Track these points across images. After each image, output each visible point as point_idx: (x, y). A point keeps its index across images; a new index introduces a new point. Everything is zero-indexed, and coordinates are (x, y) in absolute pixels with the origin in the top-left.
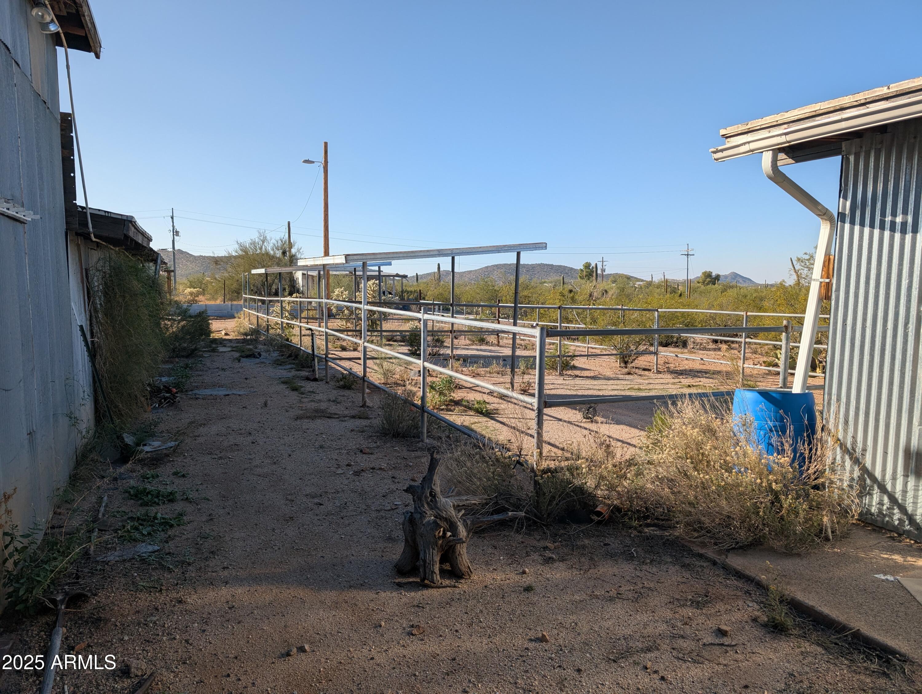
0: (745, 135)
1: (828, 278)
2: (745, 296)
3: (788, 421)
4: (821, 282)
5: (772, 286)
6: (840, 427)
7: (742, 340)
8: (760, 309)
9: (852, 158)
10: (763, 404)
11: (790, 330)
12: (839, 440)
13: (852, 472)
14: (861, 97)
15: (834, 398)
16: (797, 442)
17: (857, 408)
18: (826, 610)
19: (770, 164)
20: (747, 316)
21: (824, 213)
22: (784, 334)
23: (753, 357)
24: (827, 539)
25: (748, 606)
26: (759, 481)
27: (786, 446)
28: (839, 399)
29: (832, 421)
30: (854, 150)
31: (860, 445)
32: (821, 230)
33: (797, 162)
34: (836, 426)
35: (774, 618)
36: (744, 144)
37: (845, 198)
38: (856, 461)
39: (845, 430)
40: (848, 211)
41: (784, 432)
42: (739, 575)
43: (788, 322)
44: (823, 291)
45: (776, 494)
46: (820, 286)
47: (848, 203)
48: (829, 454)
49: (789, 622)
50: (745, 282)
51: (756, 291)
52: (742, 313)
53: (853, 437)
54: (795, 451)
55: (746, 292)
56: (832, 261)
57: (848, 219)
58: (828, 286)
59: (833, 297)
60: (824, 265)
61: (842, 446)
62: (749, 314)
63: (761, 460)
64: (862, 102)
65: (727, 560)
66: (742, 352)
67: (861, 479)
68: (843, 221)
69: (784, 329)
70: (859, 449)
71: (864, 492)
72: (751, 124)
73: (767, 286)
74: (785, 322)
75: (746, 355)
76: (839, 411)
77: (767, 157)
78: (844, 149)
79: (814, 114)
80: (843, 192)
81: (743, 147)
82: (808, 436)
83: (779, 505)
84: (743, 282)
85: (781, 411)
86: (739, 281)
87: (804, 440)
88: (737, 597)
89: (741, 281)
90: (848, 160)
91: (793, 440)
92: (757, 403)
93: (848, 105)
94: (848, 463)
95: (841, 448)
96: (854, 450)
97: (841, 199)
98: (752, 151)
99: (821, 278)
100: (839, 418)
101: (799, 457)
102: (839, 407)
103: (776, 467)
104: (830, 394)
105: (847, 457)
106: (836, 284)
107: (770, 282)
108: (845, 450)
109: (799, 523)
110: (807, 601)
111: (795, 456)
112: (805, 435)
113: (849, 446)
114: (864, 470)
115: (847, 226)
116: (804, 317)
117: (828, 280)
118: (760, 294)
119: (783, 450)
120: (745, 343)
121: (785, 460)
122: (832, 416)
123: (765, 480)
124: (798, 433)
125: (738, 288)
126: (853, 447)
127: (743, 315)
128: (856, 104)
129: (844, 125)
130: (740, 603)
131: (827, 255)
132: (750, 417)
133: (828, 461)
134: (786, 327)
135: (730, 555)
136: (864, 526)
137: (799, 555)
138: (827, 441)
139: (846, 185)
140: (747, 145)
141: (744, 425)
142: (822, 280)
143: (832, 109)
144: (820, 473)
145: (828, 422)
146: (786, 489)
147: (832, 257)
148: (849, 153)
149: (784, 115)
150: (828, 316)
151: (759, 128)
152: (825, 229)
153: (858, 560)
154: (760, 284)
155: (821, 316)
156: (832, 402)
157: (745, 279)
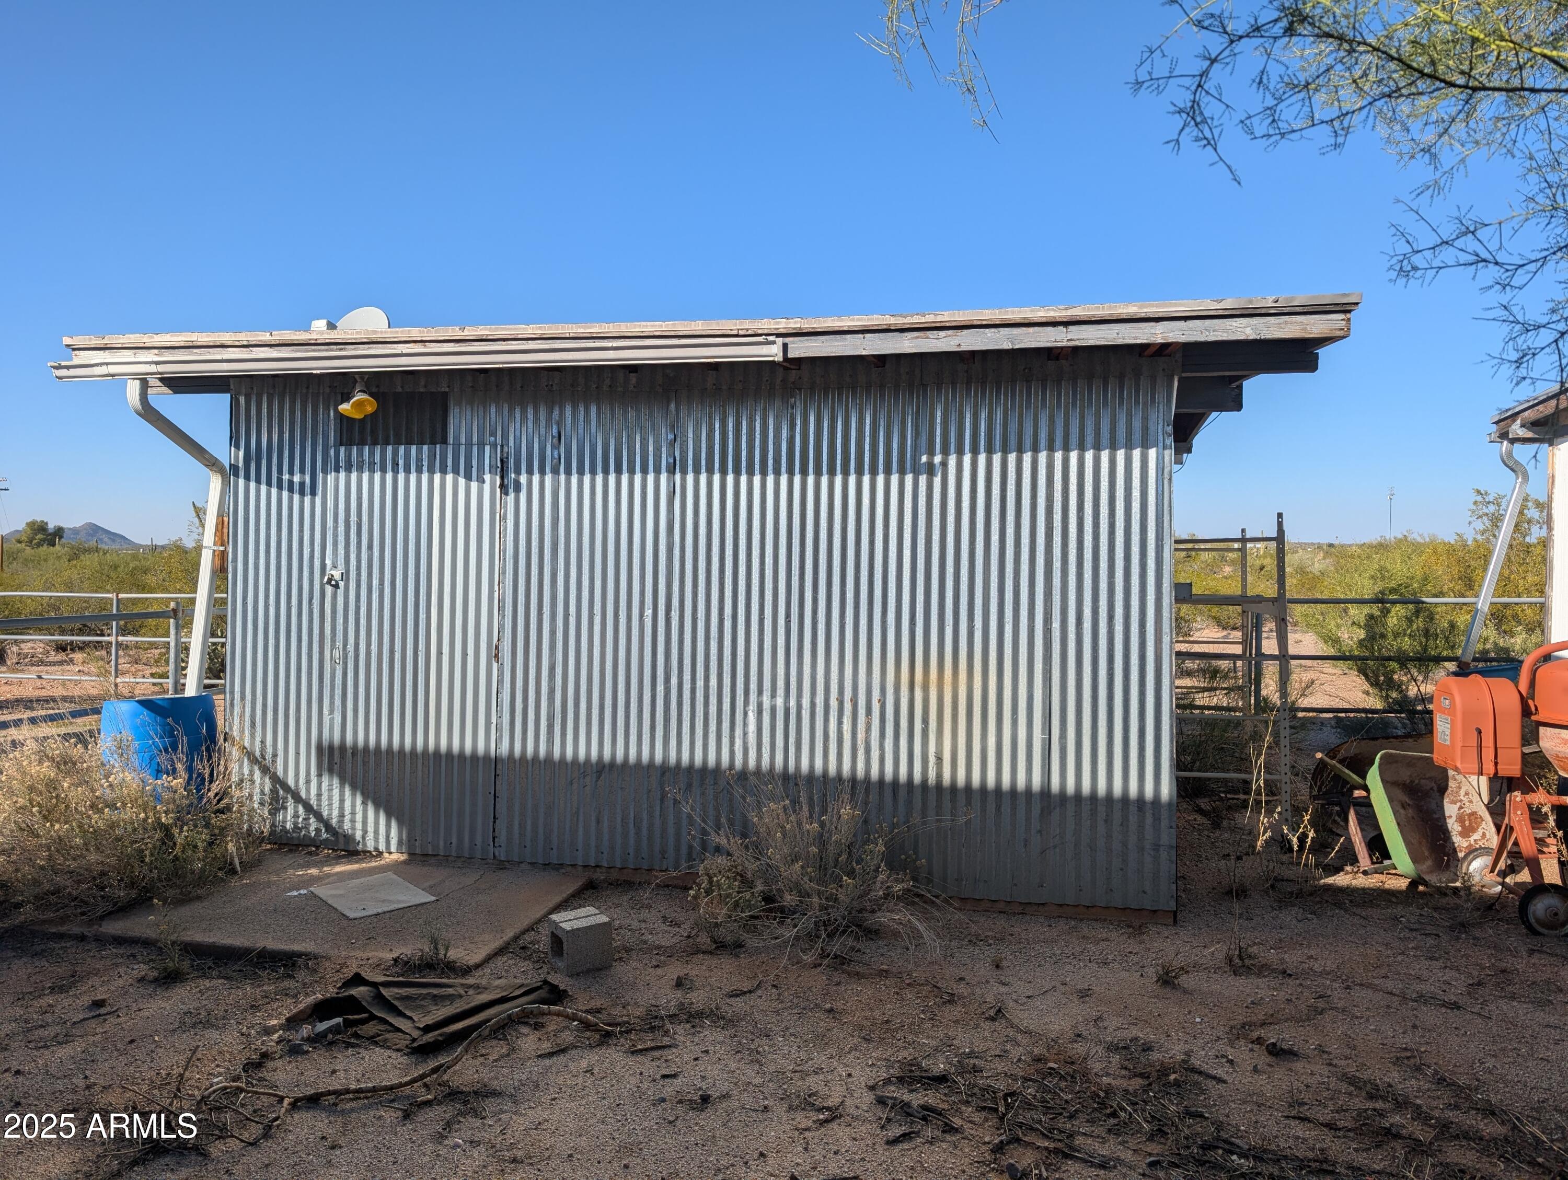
0: (102, 352)
1: (222, 545)
2: (115, 567)
3: (179, 732)
4: (214, 551)
5: (163, 547)
6: (247, 732)
7: (112, 639)
8: (143, 588)
9: (242, 400)
10: (146, 715)
11: (180, 614)
12: (245, 748)
13: (262, 785)
14: (244, 337)
15: (237, 696)
16: (192, 760)
17: (265, 705)
18: (229, 942)
19: (138, 397)
20: (118, 600)
21: (212, 463)
22: (172, 620)
23: (133, 669)
24: (233, 872)
25: (133, 969)
26: (142, 815)
27: (179, 766)
28: (243, 698)
29: (236, 728)
30: (244, 391)
31: (269, 750)
32: (211, 484)
33: (175, 393)
34: (242, 731)
35: (165, 969)
36: (101, 364)
37: (237, 447)
38: (265, 770)
39: (253, 735)
40: (241, 464)
41: (175, 749)
42: (119, 941)
43: (178, 603)
44: (218, 562)
45: (166, 829)
46: (214, 556)
47: (241, 454)
48: (234, 768)
49: (186, 965)
50: (113, 541)
51: (135, 557)
52: (110, 595)
53: (262, 742)
54: (190, 769)
55: (116, 559)
56: (226, 524)
57: (242, 473)
58: (223, 555)
59: (230, 569)
60: (217, 530)
61: (250, 755)
62: (121, 596)
63: (144, 786)
64: (245, 343)
65: (101, 929)
66: (113, 663)
67: (274, 791)
68: (237, 475)
69: (172, 614)
70: (268, 756)
71: (276, 805)
72: (109, 339)
73: (154, 548)
74: (172, 605)
75: (120, 667)
76: (244, 711)
77: (133, 388)
78: (232, 387)
79: (191, 344)
80: (234, 439)
81: (99, 368)
82: (208, 749)
83: (171, 844)
84: (109, 542)
85: (170, 720)
86: (101, 540)
87: (202, 756)
88: (117, 965)
89: (106, 539)
90: (238, 401)
91: (187, 757)
92: (136, 715)
93: (229, 343)
94: (257, 775)
95: (249, 759)
96: (264, 758)
97: (233, 449)
98: (113, 375)
99: (215, 545)
100: (244, 721)
101: (196, 778)
102: (244, 707)
103: (166, 796)
104: (232, 692)
105: (256, 768)
106: (233, 552)
107: (160, 543)
108: (253, 760)
109: (199, 859)
110: (207, 940)
111: (190, 778)
112: (204, 748)
113: (258, 754)
114: (275, 779)
115: (241, 481)
116: (195, 598)
117: (222, 548)
118: (143, 563)
119: (174, 770)
120: (119, 645)
121: (178, 782)
122: (237, 720)
123: (151, 814)
124: (193, 749)
125: (101, 553)
126: (262, 755)
127: (112, 599)
128: (237, 343)
129: (225, 366)
130: (121, 970)
131: (220, 515)
132: (128, 735)
133: (235, 778)
134: (175, 611)
135: (104, 923)
136: (280, 849)
137: (199, 898)
138: (230, 753)
139: (238, 431)
140: (104, 367)
141: (119, 748)
142: (216, 548)
143: (211, 344)
144: (222, 795)
145: (231, 729)
146: (180, 821)
147: (226, 519)
148: (239, 393)
149: (153, 338)
150: (225, 595)
151: (120, 346)
152: (215, 483)
153: (269, 884)
154: (141, 546)
155: (216, 596)
156: (235, 702)
157: (114, 537)
